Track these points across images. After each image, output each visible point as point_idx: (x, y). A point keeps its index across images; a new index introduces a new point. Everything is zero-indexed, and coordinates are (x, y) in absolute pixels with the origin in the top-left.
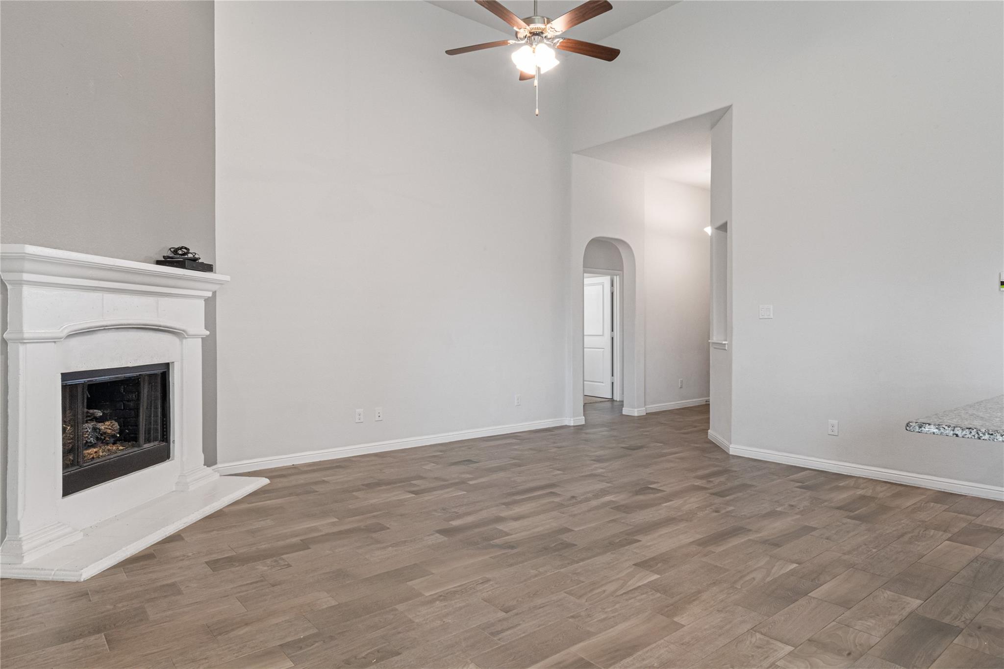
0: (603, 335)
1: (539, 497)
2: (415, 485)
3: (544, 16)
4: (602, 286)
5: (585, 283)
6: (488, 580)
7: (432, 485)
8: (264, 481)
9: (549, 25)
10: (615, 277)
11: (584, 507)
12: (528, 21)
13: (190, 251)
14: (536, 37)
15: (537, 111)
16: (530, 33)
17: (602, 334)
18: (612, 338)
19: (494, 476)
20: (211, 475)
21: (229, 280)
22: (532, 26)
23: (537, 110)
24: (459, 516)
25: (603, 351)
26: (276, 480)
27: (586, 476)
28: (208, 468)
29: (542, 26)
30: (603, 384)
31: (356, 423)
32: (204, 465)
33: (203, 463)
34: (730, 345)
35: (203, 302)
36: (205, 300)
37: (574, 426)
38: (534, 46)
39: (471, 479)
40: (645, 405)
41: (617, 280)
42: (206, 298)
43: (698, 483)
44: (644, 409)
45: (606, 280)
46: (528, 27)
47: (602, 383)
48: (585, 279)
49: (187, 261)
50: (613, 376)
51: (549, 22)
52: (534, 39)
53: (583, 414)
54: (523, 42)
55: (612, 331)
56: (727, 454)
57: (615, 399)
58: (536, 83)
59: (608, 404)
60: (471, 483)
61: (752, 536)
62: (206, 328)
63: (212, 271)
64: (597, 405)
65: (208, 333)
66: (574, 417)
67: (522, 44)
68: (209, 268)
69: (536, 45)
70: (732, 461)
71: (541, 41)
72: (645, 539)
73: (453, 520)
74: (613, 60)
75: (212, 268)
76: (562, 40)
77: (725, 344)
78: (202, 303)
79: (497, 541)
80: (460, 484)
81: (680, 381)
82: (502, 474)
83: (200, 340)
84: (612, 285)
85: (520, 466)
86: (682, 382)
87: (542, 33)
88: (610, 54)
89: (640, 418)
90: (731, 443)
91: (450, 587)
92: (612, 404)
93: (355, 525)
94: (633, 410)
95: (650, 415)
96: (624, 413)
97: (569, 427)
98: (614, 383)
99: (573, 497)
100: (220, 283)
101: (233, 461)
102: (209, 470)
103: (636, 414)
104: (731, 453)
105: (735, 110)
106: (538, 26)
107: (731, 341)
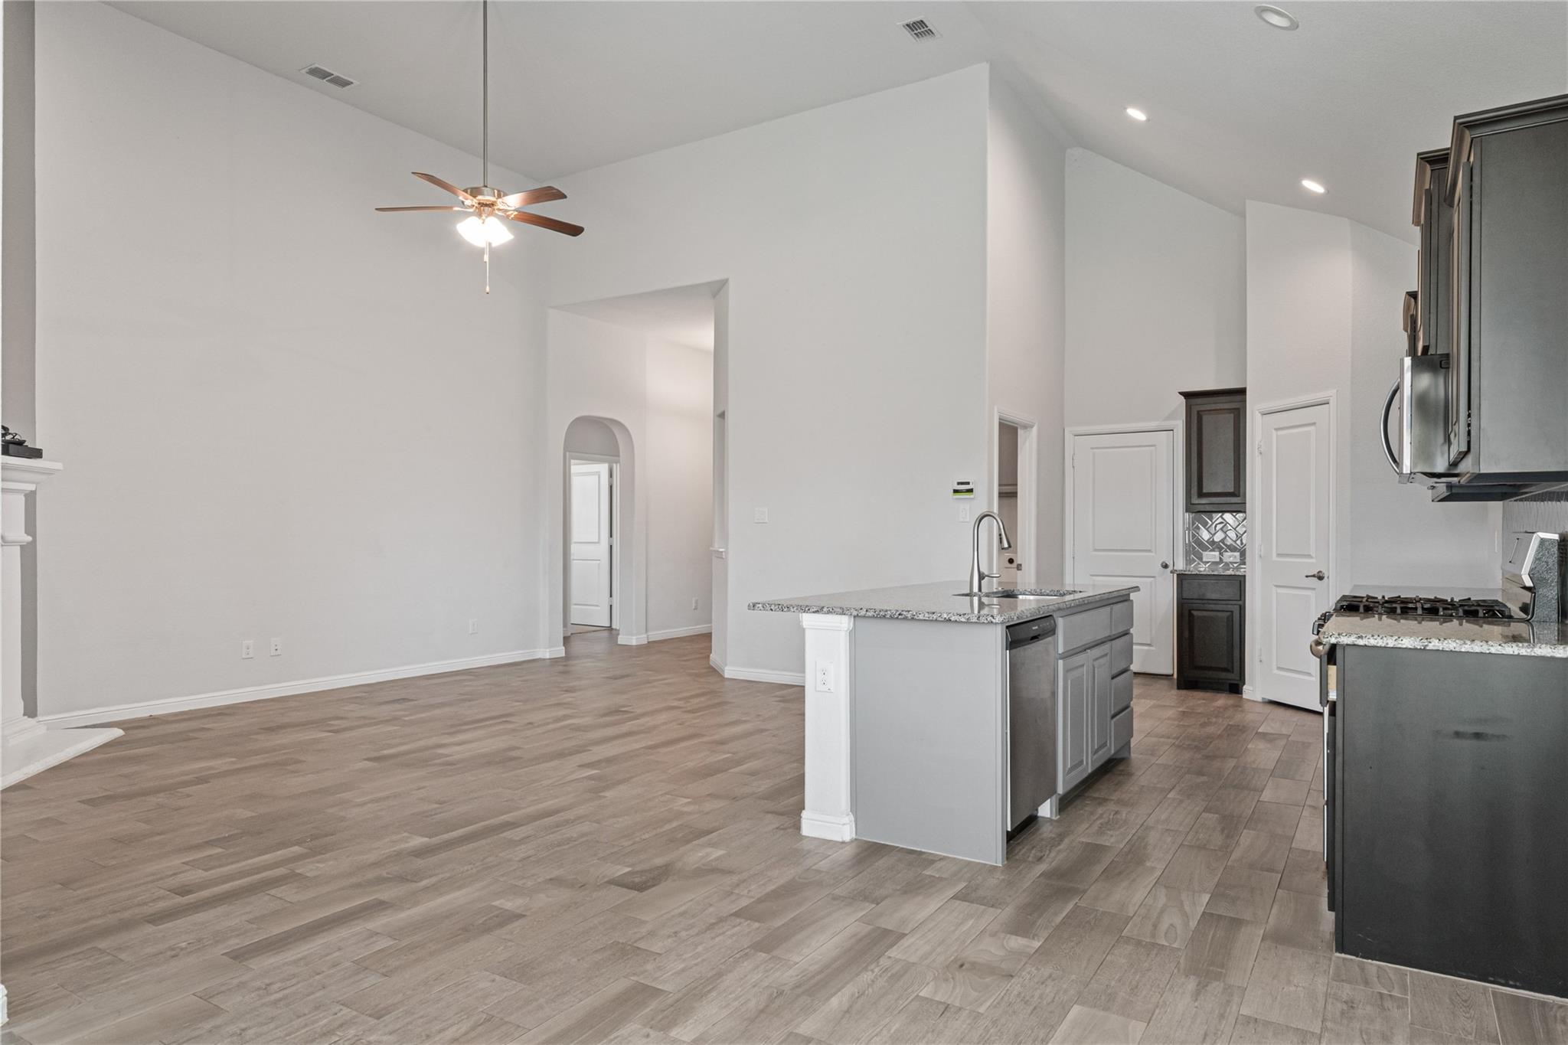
0: (598, 543)
1: (491, 725)
2: (332, 725)
3: (493, 187)
4: (597, 477)
5: (572, 472)
6: (424, 787)
7: (356, 723)
8: (118, 732)
9: (500, 200)
10: (615, 465)
11: (539, 730)
12: (474, 192)
13: (10, 432)
14: (486, 208)
15: (488, 289)
16: (479, 204)
17: (597, 541)
18: (611, 546)
19: (437, 712)
20: (34, 729)
21: (62, 468)
22: (480, 197)
23: (488, 287)
24: (390, 746)
25: (599, 564)
26: (131, 732)
27: (551, 705)
28: (30, 719)
29: (492, 199)
30: (599, 608)
31: (243, 659)
32: (24, 715)
33: (22, 711)
34: (726, 552)
35: (24, 499)
36: (25, 496)
37: (550, 659)
38: (484, 217)
39: (407, 716)
40: (647, 631)
41: (616, 468)
42: (27, 492)
43: (676, 704)
44: (645, 636)
45: (603, 468)
46: (475, 200)
47: (597, 606)
48: (572, 467)
49: (11, 445)
50: (611, 596)
51: (499, 196)
52: (484, 210)
53: (562, 644)
54: (471, 210)
55: (611, 536)
56: (724, 677)
57: (614, 627)
58: (486, 258)
59: (605, 634)
60: (407, 719)
61: (705, 739)
62: (27, 532)
63: (41, 457)
64: (589, 634)
65: (30, 539)
66: (551, 647)
67: (470, 212)
68: (37, 454)
69: (487, 217)
70: (727, 683)
71: (491, 214)
72: (595, 749)
73: (385, 749)
74: (577, 235)
75: (42, 454)
76: (516, 213)
77: (722, 552)
78: (22, 499)
79: (437, 761)
80: (392, 720)
81: (693, 602)
82: (447, 709)
83: (19, 547)
84: (611, 476)
85: (470, 701)
86: (696, 602)
87: (493, 205)
88: (575, 231)
89: (639, 647)
90: (726, 665)
91: (381, 795)
92: (611, 633)
93: (263, 762)
94: (631, 638)
95: (651, 645)
96: (619, 643)
97: (544, 659)
98: (613, 607)
99: (530, 723)
100: (49, 472)
101: (60, 712)
102: (32, 721)
103: (634, 643)
104: (726, 676)
105: (731, 285)
106: (487, 198)
107: (727, 548)
